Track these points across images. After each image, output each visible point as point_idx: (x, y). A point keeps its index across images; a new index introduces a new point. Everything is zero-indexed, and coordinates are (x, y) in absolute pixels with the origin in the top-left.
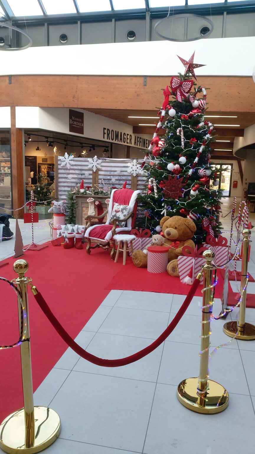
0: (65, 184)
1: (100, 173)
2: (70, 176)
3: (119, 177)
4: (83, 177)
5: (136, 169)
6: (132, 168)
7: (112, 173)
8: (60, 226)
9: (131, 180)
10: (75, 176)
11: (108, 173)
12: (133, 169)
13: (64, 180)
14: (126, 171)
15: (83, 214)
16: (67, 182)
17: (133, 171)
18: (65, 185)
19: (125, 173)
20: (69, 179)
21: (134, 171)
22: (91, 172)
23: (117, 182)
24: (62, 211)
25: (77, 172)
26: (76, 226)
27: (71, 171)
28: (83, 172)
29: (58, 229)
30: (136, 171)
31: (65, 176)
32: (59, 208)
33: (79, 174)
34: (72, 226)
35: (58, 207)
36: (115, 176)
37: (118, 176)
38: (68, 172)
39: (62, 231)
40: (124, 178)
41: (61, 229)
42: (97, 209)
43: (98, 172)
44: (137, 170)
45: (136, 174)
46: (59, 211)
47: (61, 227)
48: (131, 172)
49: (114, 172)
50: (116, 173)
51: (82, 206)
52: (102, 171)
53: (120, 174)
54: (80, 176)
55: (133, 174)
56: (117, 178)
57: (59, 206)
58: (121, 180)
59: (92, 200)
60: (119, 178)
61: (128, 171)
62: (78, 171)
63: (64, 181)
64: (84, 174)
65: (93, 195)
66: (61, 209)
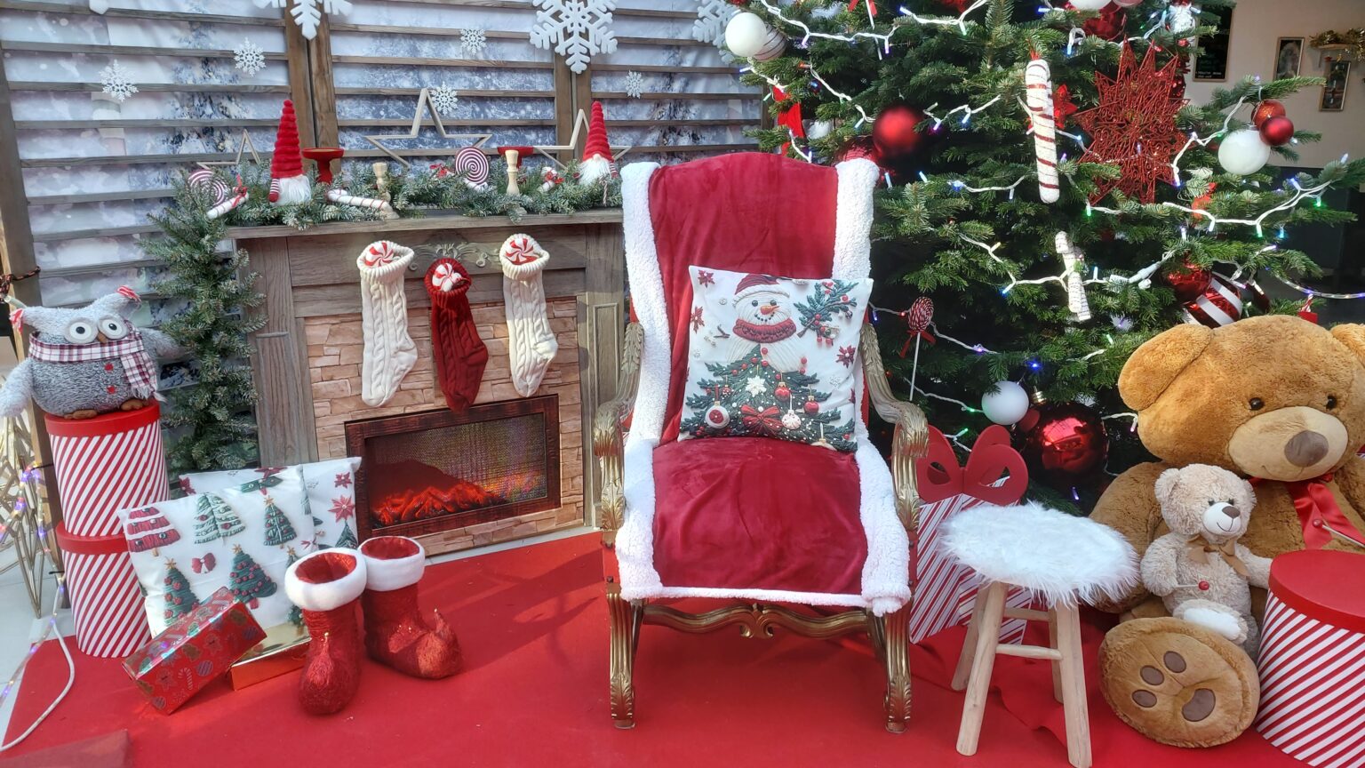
0: (83, 148)
1: (342, 47)
2: (121, 75)
3: (477, 79)
4: (219, 78)
5: (585, 23)
6: (556, 16)
7: (427, 51)
8: (151, 518)
9: (551, 99)
10: (157, 74)
11: (400, 51)
12: (567, 23)
13: (61, 110)
14: (523, 39)
15: (316, 373)
16: (97, 127)
17: (568, 35)
18: (82, 153)
19: (515, 54)
20: (104, 102)
21: (575, 39)
22: (274, 43)
23: (467, 113)
24: (135, 379)
25: (168, 39)
26: (290, 475)
27: (119, 36)
28: (217, 41)
29: (142, 546)
30: (585, 35)
31: (71, 72)
32: (108, 364)
33: (183, 58)
34: (256, 485)
35: (96, 352)
36: (448, 74)
37: (467, 75)
38: (88, 36)
39: (184, 553)
40: (508, 87)
41: (172, 537)
42: (425, 321)
43: (328, 40)
44: (593, 28)
45: (587, 59)
46: (111, 390)
47: (163, 522)
48: (553, 46)
49: (442, 44)
50: (452, 53)
51: (304, 311)
52: (355, 31)
53: (481, 57)
54: (194, 76)
55: (568, 56)
56: (464, 83)
57: (102, 340)
58: (492, 99)
59: (397, 254)
60: (479, 83)
61: (535, 40)
62: (177, 32)
63: (68, 117)
64: (227, 58)
65: (391, 215)
66: (129, 363)
